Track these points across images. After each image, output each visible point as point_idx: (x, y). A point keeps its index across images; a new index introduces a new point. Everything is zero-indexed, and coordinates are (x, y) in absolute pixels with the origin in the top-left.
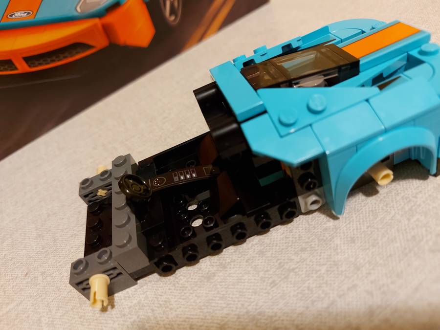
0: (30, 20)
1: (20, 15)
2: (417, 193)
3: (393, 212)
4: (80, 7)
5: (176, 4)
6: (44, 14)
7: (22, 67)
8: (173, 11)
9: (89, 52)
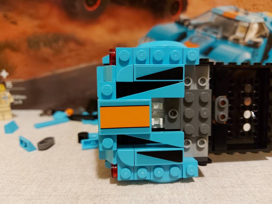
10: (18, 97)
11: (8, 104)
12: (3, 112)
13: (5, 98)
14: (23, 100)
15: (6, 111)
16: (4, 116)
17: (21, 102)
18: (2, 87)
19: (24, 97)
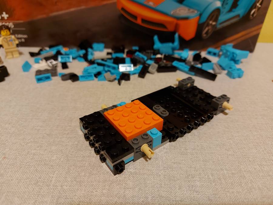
0: (154, 7)
1: (151, 4)
2: (237, 136)
3: (224, 136)
4: (173, 12)
5: (210, 31)
6: (160, 7)
7: (139, 21)
8: (207, 33)
9: (165, 30)
10: (20, 36)
11: (15, 45)
12: (12, 52)
13: (11, 41)
14: (25, 39)
15: (14, 51)
16: (13, 55)
17: (23, 40)
18: (7, 32)
19: (25, 36)
